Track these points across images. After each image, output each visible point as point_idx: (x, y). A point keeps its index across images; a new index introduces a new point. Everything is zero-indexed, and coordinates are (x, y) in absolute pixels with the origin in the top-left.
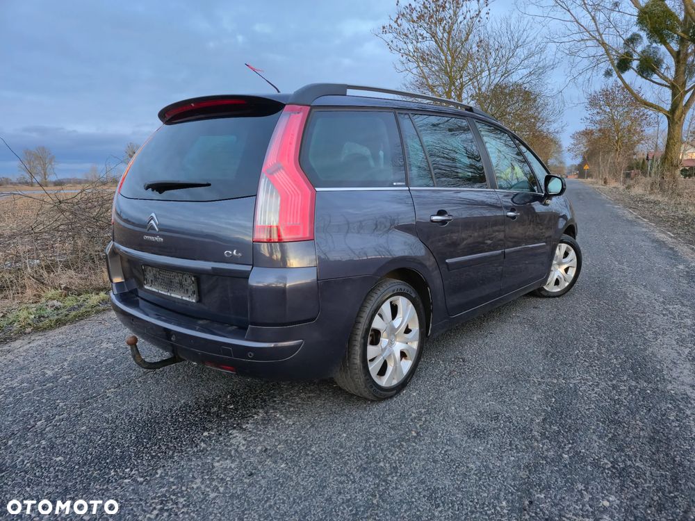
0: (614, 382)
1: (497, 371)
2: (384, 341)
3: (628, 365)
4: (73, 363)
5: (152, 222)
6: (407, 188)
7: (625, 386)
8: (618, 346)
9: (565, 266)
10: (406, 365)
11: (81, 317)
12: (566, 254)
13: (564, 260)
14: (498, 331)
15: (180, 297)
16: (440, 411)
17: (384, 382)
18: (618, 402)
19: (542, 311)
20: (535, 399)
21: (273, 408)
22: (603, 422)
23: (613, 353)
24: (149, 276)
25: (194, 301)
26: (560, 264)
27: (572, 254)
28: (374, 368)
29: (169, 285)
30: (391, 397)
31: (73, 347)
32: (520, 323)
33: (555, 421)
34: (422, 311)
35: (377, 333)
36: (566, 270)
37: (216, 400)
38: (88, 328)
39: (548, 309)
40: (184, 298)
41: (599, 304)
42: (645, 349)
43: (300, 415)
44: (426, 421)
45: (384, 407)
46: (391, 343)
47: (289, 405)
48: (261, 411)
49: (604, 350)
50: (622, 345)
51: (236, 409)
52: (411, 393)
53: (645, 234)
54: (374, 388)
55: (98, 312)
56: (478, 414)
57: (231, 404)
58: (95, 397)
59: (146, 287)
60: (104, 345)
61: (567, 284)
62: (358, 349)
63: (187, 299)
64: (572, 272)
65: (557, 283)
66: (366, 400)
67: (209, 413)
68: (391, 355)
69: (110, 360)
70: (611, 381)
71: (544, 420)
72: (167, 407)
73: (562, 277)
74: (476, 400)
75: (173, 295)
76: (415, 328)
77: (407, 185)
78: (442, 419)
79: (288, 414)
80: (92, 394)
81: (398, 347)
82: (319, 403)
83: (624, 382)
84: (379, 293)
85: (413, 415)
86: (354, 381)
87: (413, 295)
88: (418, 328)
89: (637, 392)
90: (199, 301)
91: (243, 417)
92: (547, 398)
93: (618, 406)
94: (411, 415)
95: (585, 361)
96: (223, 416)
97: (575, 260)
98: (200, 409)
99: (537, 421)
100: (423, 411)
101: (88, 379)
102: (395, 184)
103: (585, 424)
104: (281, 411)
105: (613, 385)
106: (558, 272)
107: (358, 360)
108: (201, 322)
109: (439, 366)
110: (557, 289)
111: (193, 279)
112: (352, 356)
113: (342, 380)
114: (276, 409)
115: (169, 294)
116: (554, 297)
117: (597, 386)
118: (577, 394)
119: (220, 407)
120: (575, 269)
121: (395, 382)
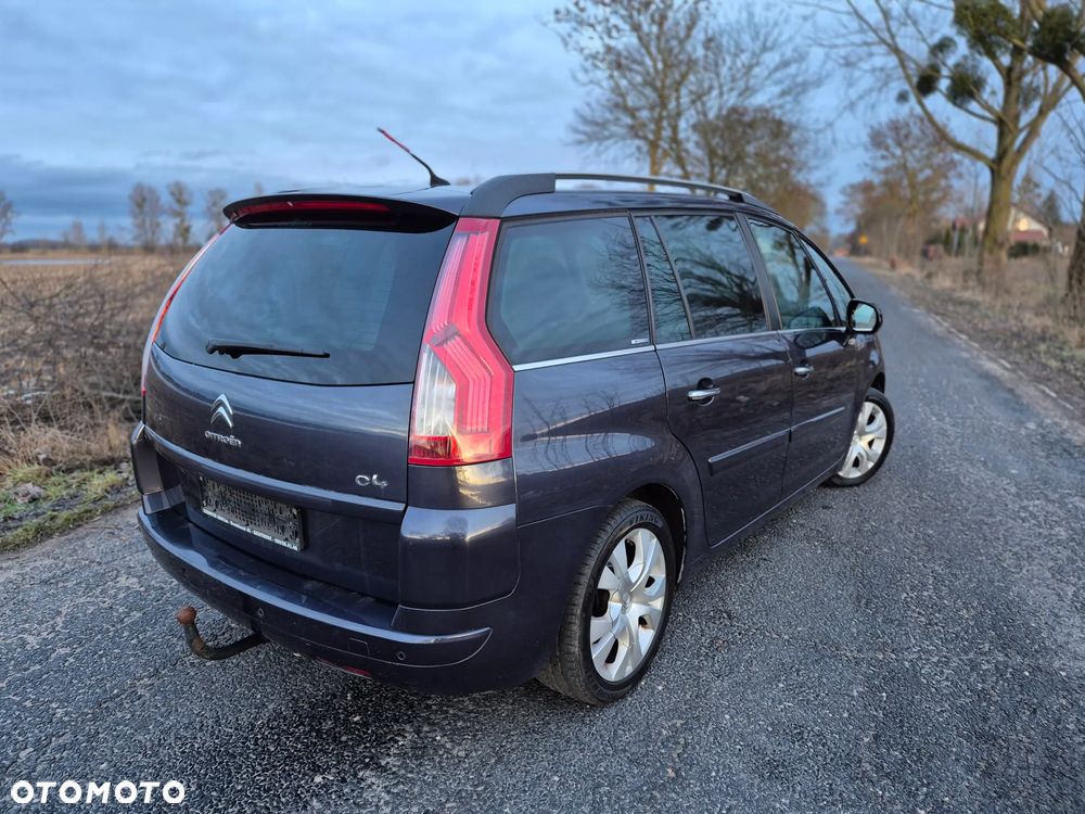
0: (971, 655)
1: (786, 637)
2: (614, 606)
3: (987, 622)
4: (72, 620)
5: (221, 410)
6: (652, 348)
7: (988, 662)
8: (965, 583)
9: (869, 438)
10: (646, 637)
11: (78, 521)
12: (871, 419)
13: (868, 429)
14: (774, 555)
15: (269, 538)
16: (707, 726)
17: (612, 673)
18: (982, 695)
19: (837, 514)
20: (855, 694)
21: (427, 720)
22: (968, 739)
23: (959, 597)
24: (212, 491)
25: (295, 548)
26: (862, 433)
27: (881, 417)
28: (598, 653)
29: (250, 515)
30: (623, 697)
31: (70, 585)
32: (808, 539)
33: (895, 739)
34: (671, 547)
35: (604, 596)
36: (871, 444)
37: (327, 703)
38: (93, 544)
39: (845, 510)
40: (277, 541)
41: (921, 498)
42: (1008, 589)
43: (475, 736)
44: (686, 745)
45: (615, 717)
46: (624, 609)
47: (454, 715)
48: (408, 727)
49: (945, 591)
50: (970, 580)
51: (366, 724)
52: (655, 685)
53: (966, 362)
54: (600, 688)
55: (106, 511)
56: (770, 729)
57: (355, 713)
58: (118, 696)
59: (206, 511)
60: (123, 581)
61: (871, 465)
62: (576, 628)
63: (284, 544)
64: (879, 447)
65: (856, 463)
66: (581, 705)
67: (319, 732)
68: (626, 627)
69: (137, 615)
70: (966, 653)
71: (876, 737)
72: (244, 720)
73: (864, 454)
74: (762, 698)
75: (256, 533)
76: (660, 576)
77: (652, 342)
78: (712, 739)
79: (455, 734)
80: (112, 689)
81: (636, 610)
82: (504, 709)
83: (985, 654)
84: (609, 529)
85: (664, 732)
86: (567, 679)
87: (660, 524)
88: (664, 576)
89: (1009, 676)
90: (306, 546)
91: (379, 741)
92: (874, 690)
93: (985, 704)
94: (660, 733)
95: (920, 613)
96: (344, 738)
97: (885, 428)
98: (302, 724)
99: (866, 740)
100: (679, 723)
101: (101, 656)
102: (633, 342)
103: (941, 745)
104: (442, 729)
105: (971, 661)
106: (859, 446)
107: (576, 649)
108: (309, 585)
109: (694, 632)
110: (855, 474)
111: (295, 512)
112: (567, 641)
113: (549, 677)
114: (434, 724)
115: (249, 530)
116: (851, 486)
117: (946, 664)
118: (919, 684)
119: (336, 719)
120: (884, 441)
121: (629, 670)
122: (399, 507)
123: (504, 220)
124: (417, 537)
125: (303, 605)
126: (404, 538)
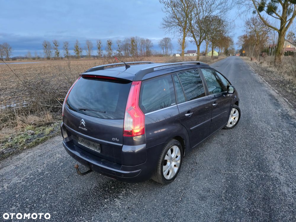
0: (251, 172)
1: (209, 168)
2: (168, 163)
3: (257, 164)
4: (48, 165)
5: (82, 123)
6: (176, 105)
7: (255, 174)
8: (253, 154)
9: (234, 117)
10: (176, 169)
12: (235, 112)
13: (234, 115)
14: (208, 148)
15: (93, 150)
16: (189, 189)
17: (168, 177)
18: (252, 182)
19: (225, 137)
20: (223, 181)
21: (128, 188)
22: (247, 191)
23: (251, 158)
24: (80, 139)
25: (99, 152)
26: (232, 116)
27: (237, 112)
28: (165, 173)
29: (89, 144)
30: (171, 182)
31: (45, 156)
32: (217, 143)
33: (230, 192)
34: (182, 149)
35: (166, 161)
37: (106, 184)
38: (49, 146)
39: (227, 135)
40: (95, 150)
41: (247, 132)
42: (263, 156)
43: (138, 191)
44: (184, 193)
45: (169, 187)
46: (171, 163)
47: (134, 187)
48: (124, 189)
49: (248, 156)
50: (255, 153)
51: (115, 189)
52: (178, 180)
54: (165, 181)
55: (50, 138)
56: (203, 190)
57: (112, 186)
58: (61, 183)
59: (79, 143)
61: (235, 123)
62: (160, 169)
63: (97, 151)
64: (237, 119)
65: (231, 123)
66: (162, 184)
67: (105, 190)
68: (171, 167)
70: (250, 172)
71: (226, 191)
72: (89, 188)
73: (233, 121)
74: (202, 182)
75: (90, 148)
76: (179, 156)
78: (190, 192)
79: (134, 191)
81: (173, 163)
82: (145, 185)
83: (255, 172)
84: (167, 147)
85: (180, 190)
86: (158, 179)
87: (179, 144)
89: (259, 177)
90: (101, 151)
91: (118, 192)
92: (227, 180)
93: (252, 184)
94: (179, 190)
95: (241, 162)
96: (110, 192)
97: (238, 114)
98: (101, 189)
99: (224, 192)
100: (183, 188)
101: (56, 174)
102: (172, 104)
103: (240, 193)
104: (131, 190)
105: (251, 173)
106: (231, 119)
107: (160, 173)
108: (102, 160)
109: (187, 167)
110: (231, 126)
111: (99, 144)
112: (158, 171)
113: (154, 178)
114: (130, 189)
116: (230, 129)
117: (245, 174)
118: (238, 179)
119: (109, 188)
120: (238, 117)
121: (172, 177)
122: (121, 145)
123: (142, 81)
124: (125, 151)
125: (102, 165)
126: (123, 151)
